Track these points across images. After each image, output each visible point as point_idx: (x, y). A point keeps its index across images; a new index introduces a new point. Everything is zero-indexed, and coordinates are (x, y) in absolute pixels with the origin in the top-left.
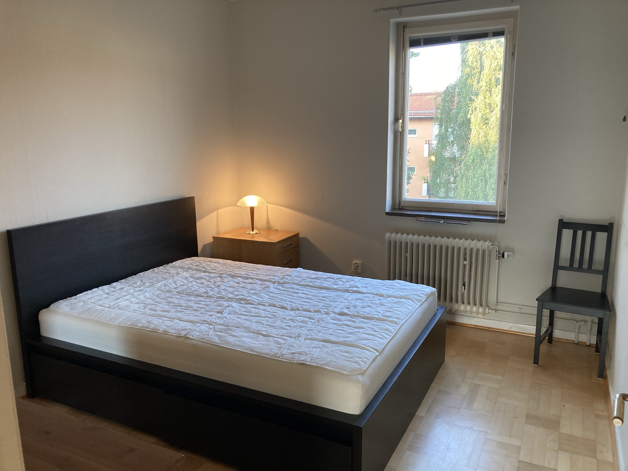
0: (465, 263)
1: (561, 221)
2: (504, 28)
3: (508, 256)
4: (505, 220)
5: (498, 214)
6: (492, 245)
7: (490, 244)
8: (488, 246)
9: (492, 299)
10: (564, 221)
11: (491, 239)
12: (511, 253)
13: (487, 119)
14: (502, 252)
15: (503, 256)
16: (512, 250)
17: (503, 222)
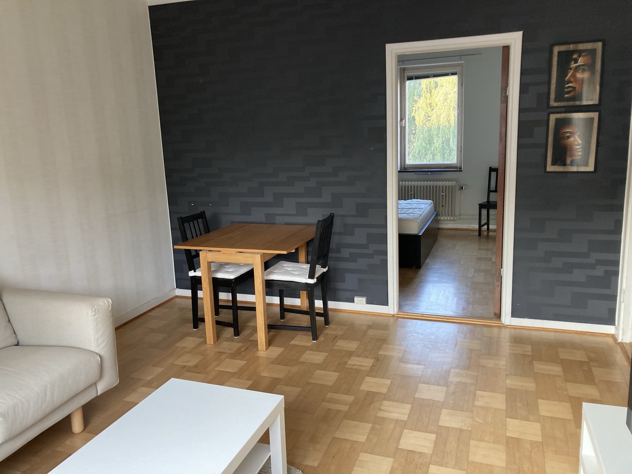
0: (443, 194)
1: (490, 168)
2: (456, 71)
3: (465, 188)
4: (462, 170)
5: (459, 168)
6: (457, 183)
7: (455, 182)
8: (455, 184)
9: (457, 213)
10: (492, 168)
11: (456, 180)
12: (466, 187)
13: (429, 117)
14: (461, 187)
15: (462, 189)
16: (466, 185)
17: (461, 171)
